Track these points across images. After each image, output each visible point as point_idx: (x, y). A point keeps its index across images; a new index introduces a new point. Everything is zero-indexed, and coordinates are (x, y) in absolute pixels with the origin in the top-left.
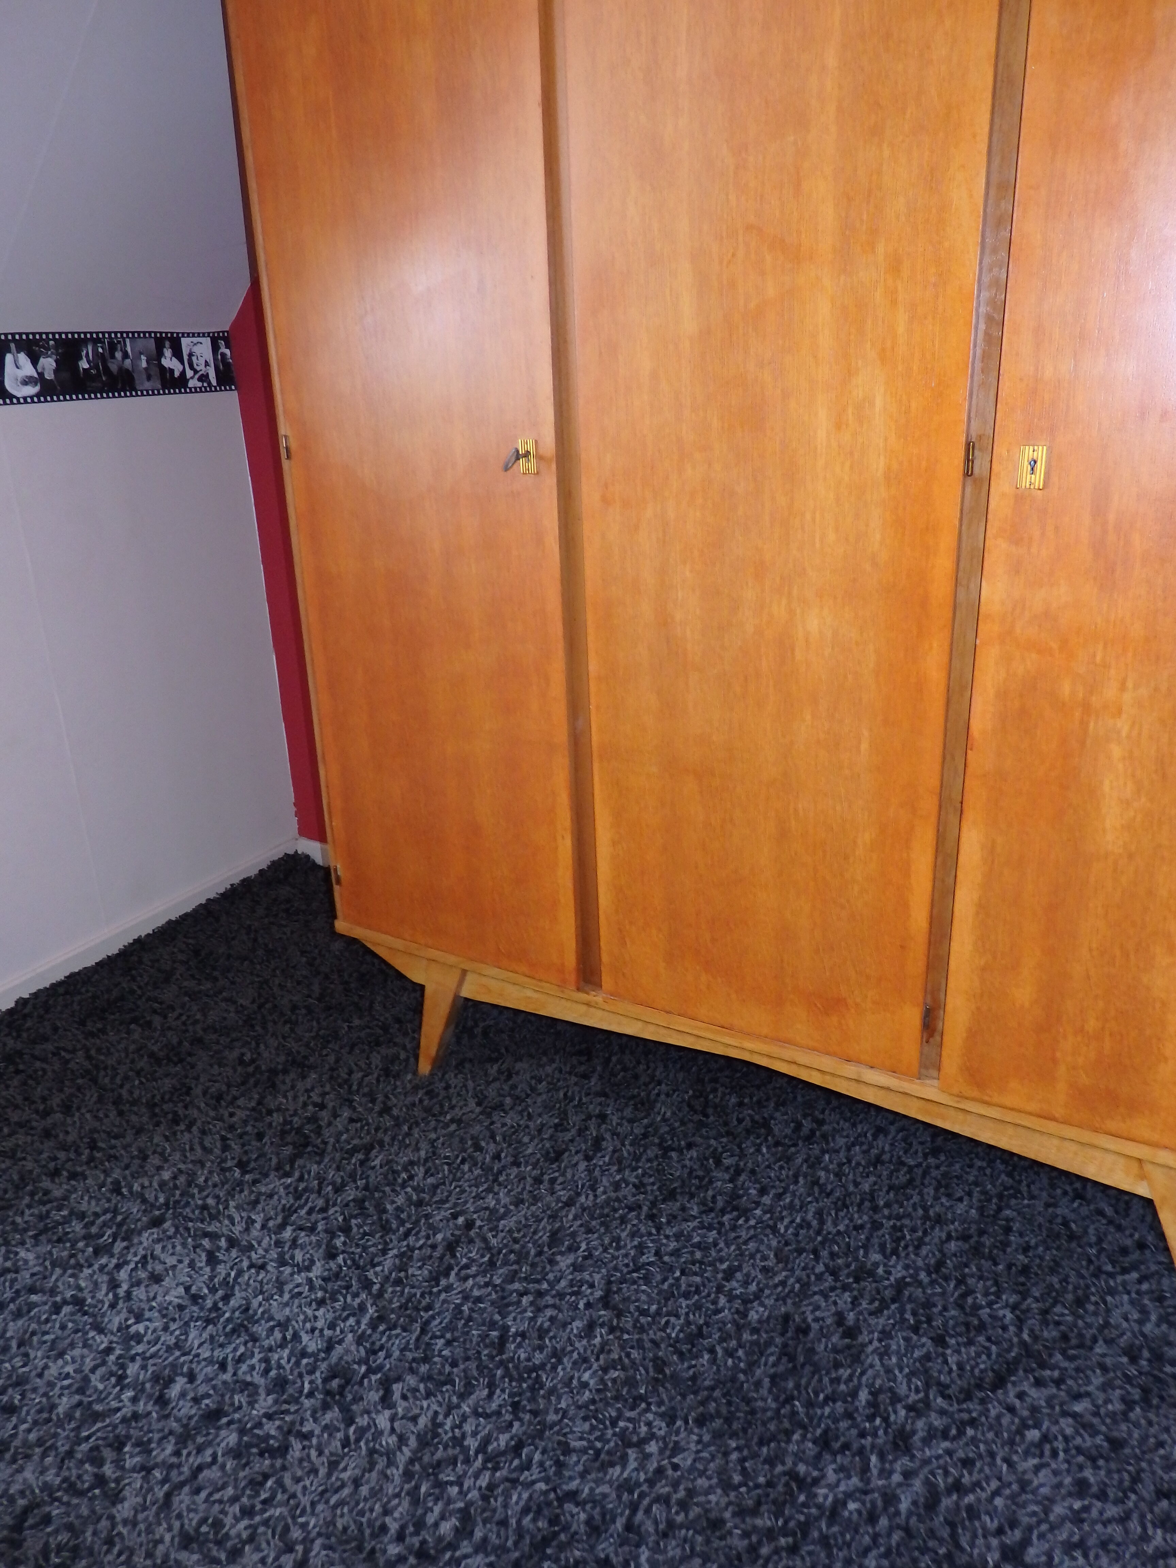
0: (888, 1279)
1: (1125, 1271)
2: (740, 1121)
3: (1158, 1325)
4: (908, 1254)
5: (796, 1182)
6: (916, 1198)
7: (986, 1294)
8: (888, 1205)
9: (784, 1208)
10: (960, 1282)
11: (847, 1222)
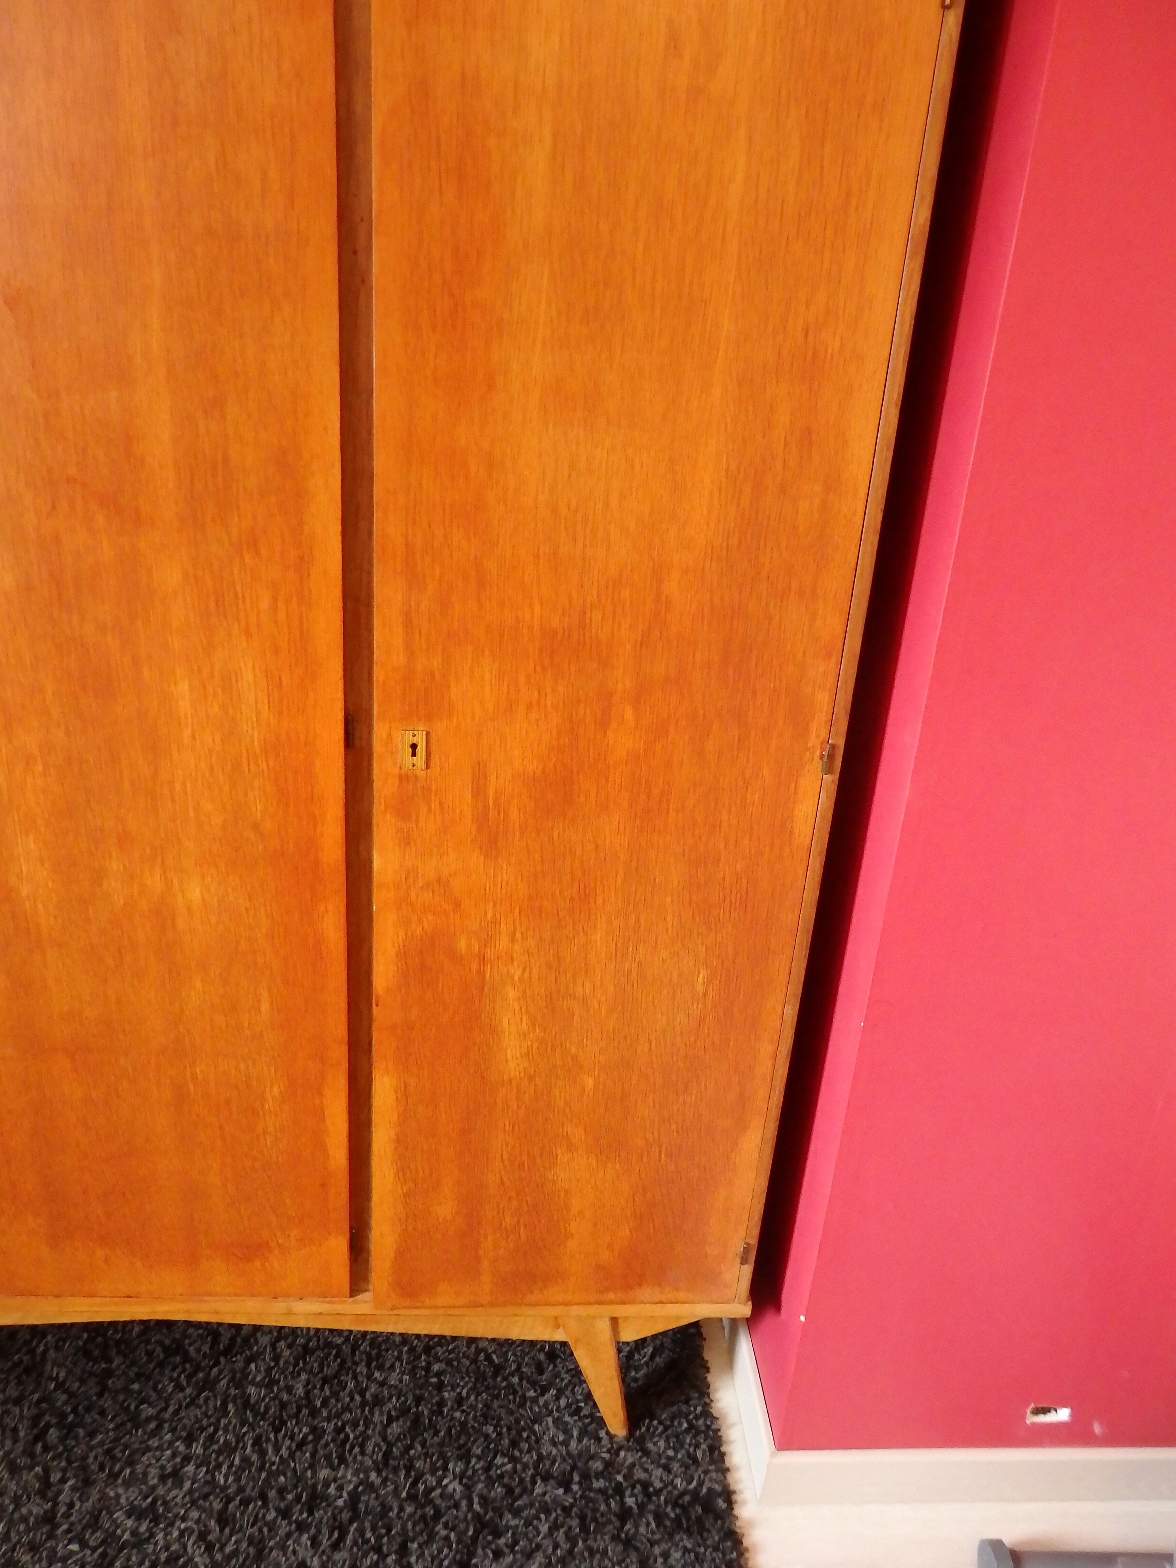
0: (341, 1497)
2: (149, 1354)
4: (355, 1457)
5: (226, 1413)
6: (351, 1385)
7: (433, 1472)
8: (325, 1403)
9: (219, 1453)
10: (409, 1468)
11: (288, 1442)
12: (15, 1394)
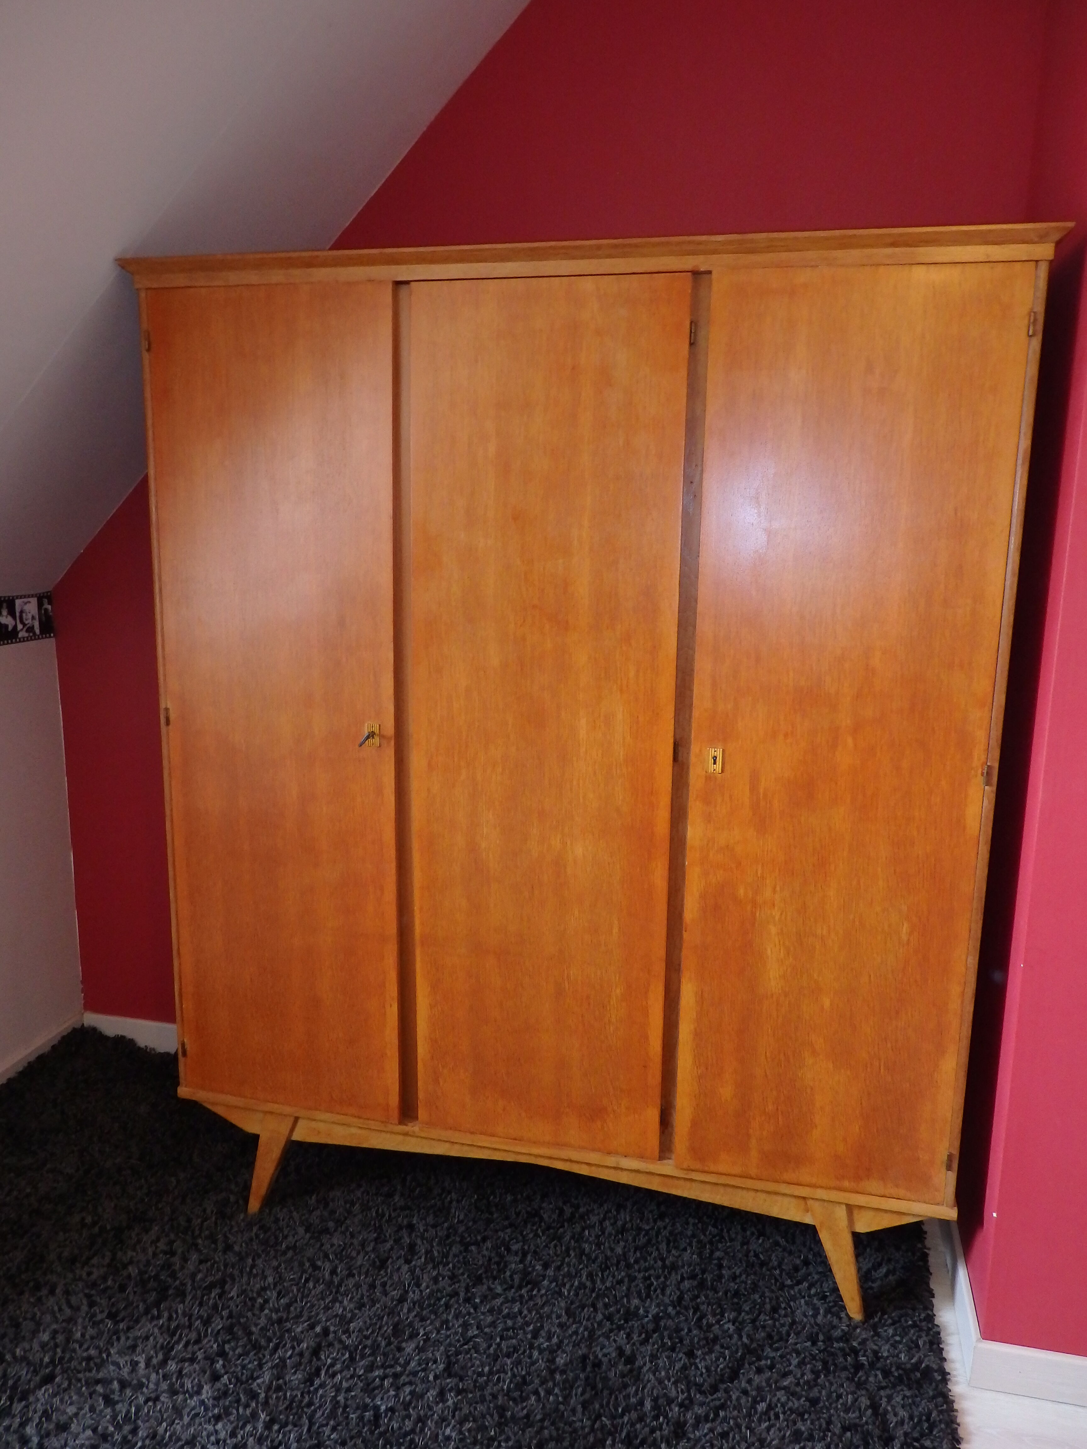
0: (647, 1317)
1: (799, 1283)
2: (518, 1214)
3: (825, 1316)
4: (657, 1296)
5: (569, 1255)
6: (655, 1254)
7: (714, 1315)
8: (636, 1261)
9: (564, 1276)
10: (696, 1309)
11: (610, 1279)
12: (432, 1222)
